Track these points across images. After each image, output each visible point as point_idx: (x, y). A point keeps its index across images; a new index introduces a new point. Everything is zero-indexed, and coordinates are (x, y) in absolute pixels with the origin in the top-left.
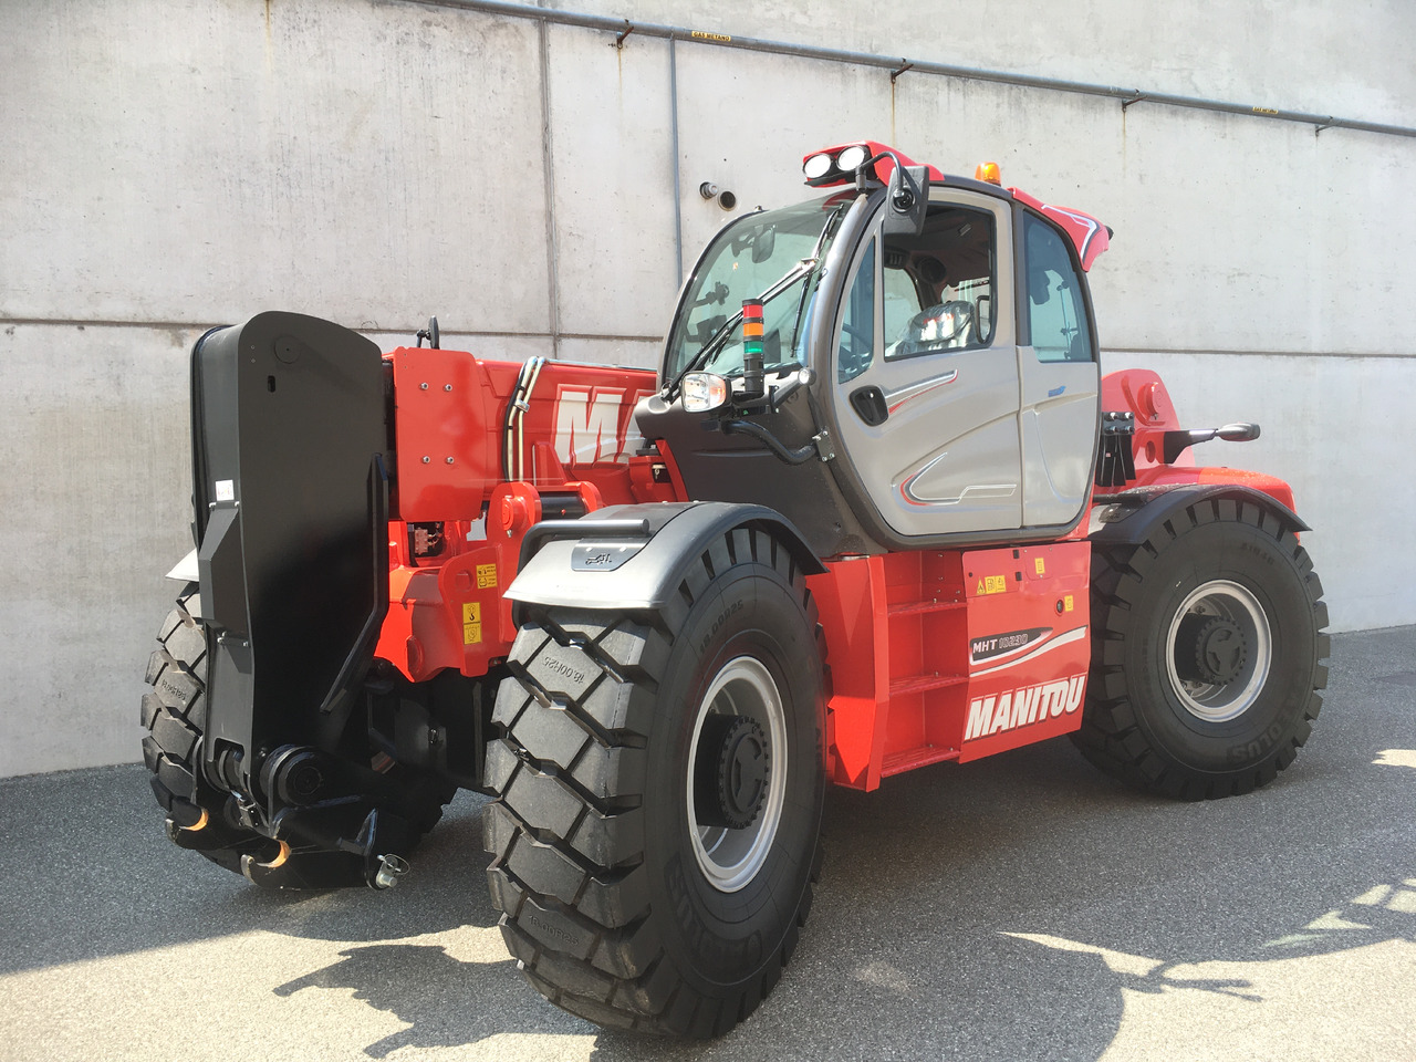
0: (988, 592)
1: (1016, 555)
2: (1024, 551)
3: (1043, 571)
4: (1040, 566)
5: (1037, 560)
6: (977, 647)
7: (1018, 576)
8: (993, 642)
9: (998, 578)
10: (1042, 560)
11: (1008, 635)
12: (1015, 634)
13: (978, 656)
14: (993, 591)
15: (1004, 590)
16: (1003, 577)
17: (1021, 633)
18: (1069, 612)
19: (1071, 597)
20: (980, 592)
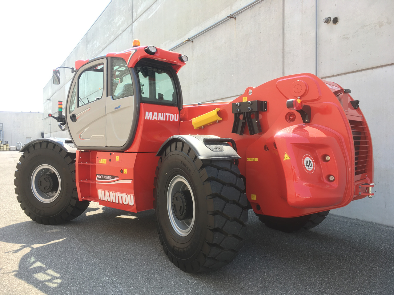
0: (101, 163)
1: (111, 154)
2: (113, 153)
3: (118, 160)
4: (117, 158)
5: (117, 157)
6: (98, 176)
7: (110, 160)
8: (102, 176)
9: (104, 160)
10: (118, 157)
11: (106, 175)
12: (108, 176)
13: (98, 178)
14: (103, 163)
15: (106, 163)
16: (106, 160)
17: (110, 176)
18: (125, 174)
19: (126, 169)
20: (99, 162)
